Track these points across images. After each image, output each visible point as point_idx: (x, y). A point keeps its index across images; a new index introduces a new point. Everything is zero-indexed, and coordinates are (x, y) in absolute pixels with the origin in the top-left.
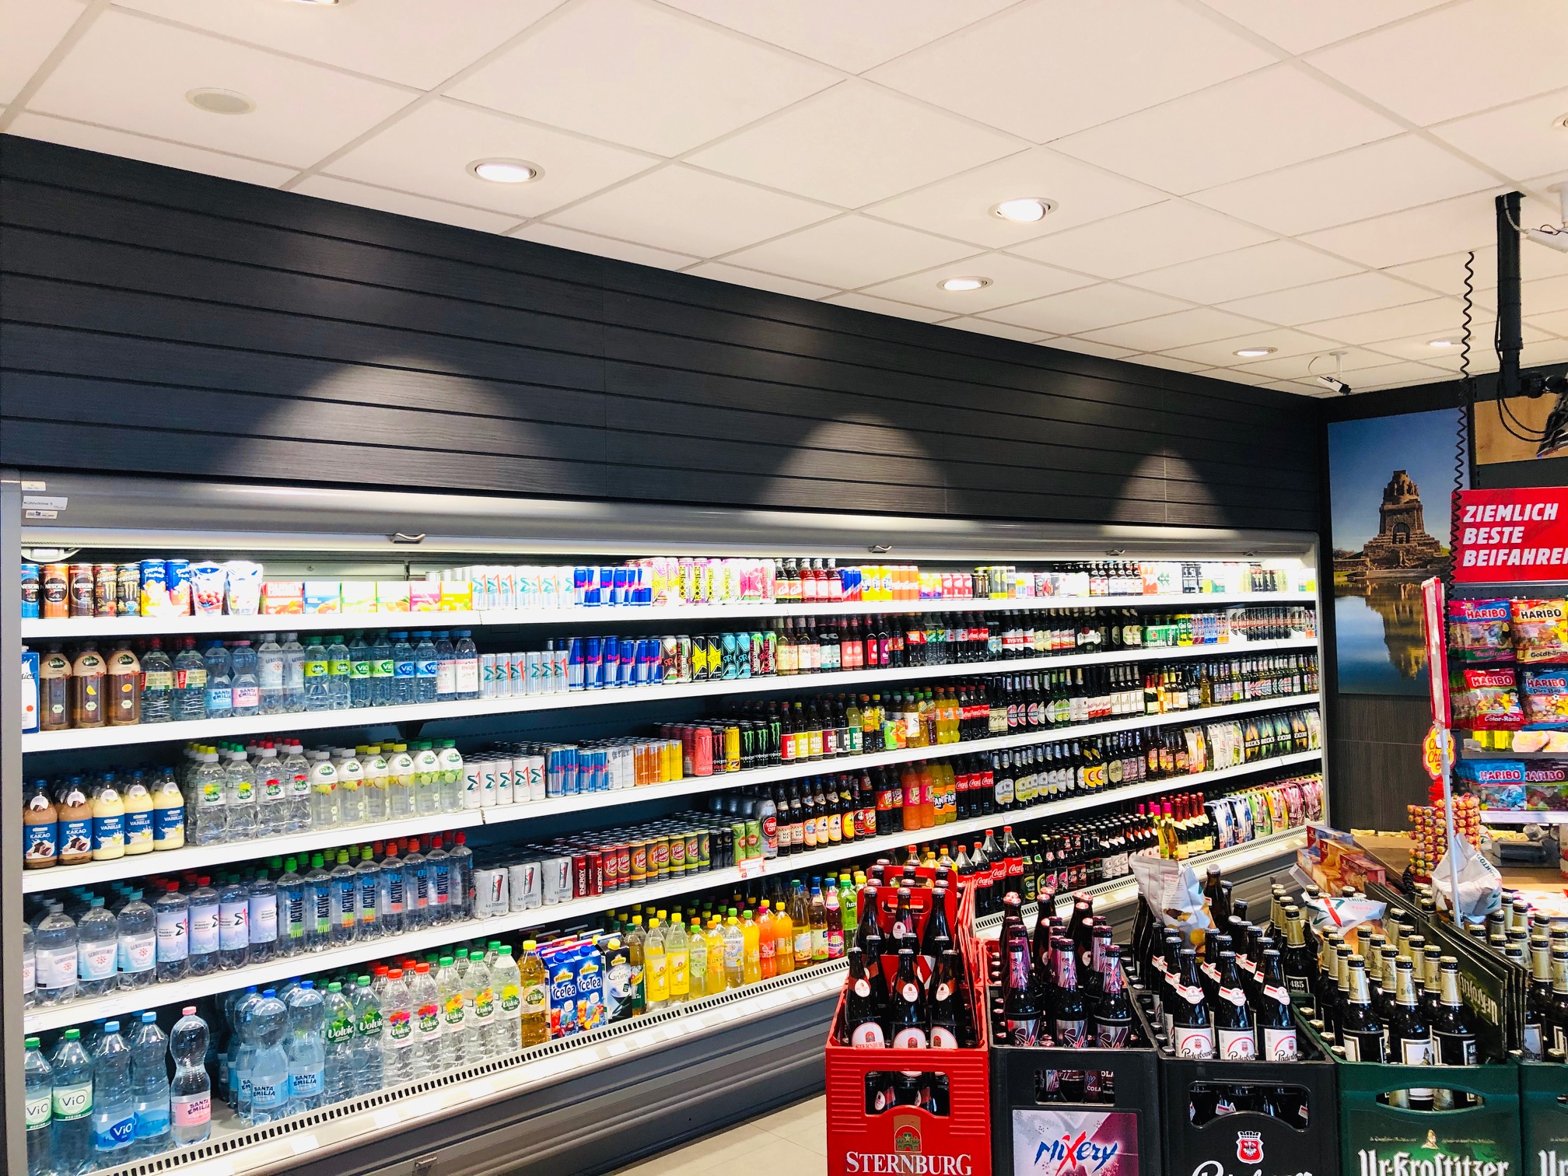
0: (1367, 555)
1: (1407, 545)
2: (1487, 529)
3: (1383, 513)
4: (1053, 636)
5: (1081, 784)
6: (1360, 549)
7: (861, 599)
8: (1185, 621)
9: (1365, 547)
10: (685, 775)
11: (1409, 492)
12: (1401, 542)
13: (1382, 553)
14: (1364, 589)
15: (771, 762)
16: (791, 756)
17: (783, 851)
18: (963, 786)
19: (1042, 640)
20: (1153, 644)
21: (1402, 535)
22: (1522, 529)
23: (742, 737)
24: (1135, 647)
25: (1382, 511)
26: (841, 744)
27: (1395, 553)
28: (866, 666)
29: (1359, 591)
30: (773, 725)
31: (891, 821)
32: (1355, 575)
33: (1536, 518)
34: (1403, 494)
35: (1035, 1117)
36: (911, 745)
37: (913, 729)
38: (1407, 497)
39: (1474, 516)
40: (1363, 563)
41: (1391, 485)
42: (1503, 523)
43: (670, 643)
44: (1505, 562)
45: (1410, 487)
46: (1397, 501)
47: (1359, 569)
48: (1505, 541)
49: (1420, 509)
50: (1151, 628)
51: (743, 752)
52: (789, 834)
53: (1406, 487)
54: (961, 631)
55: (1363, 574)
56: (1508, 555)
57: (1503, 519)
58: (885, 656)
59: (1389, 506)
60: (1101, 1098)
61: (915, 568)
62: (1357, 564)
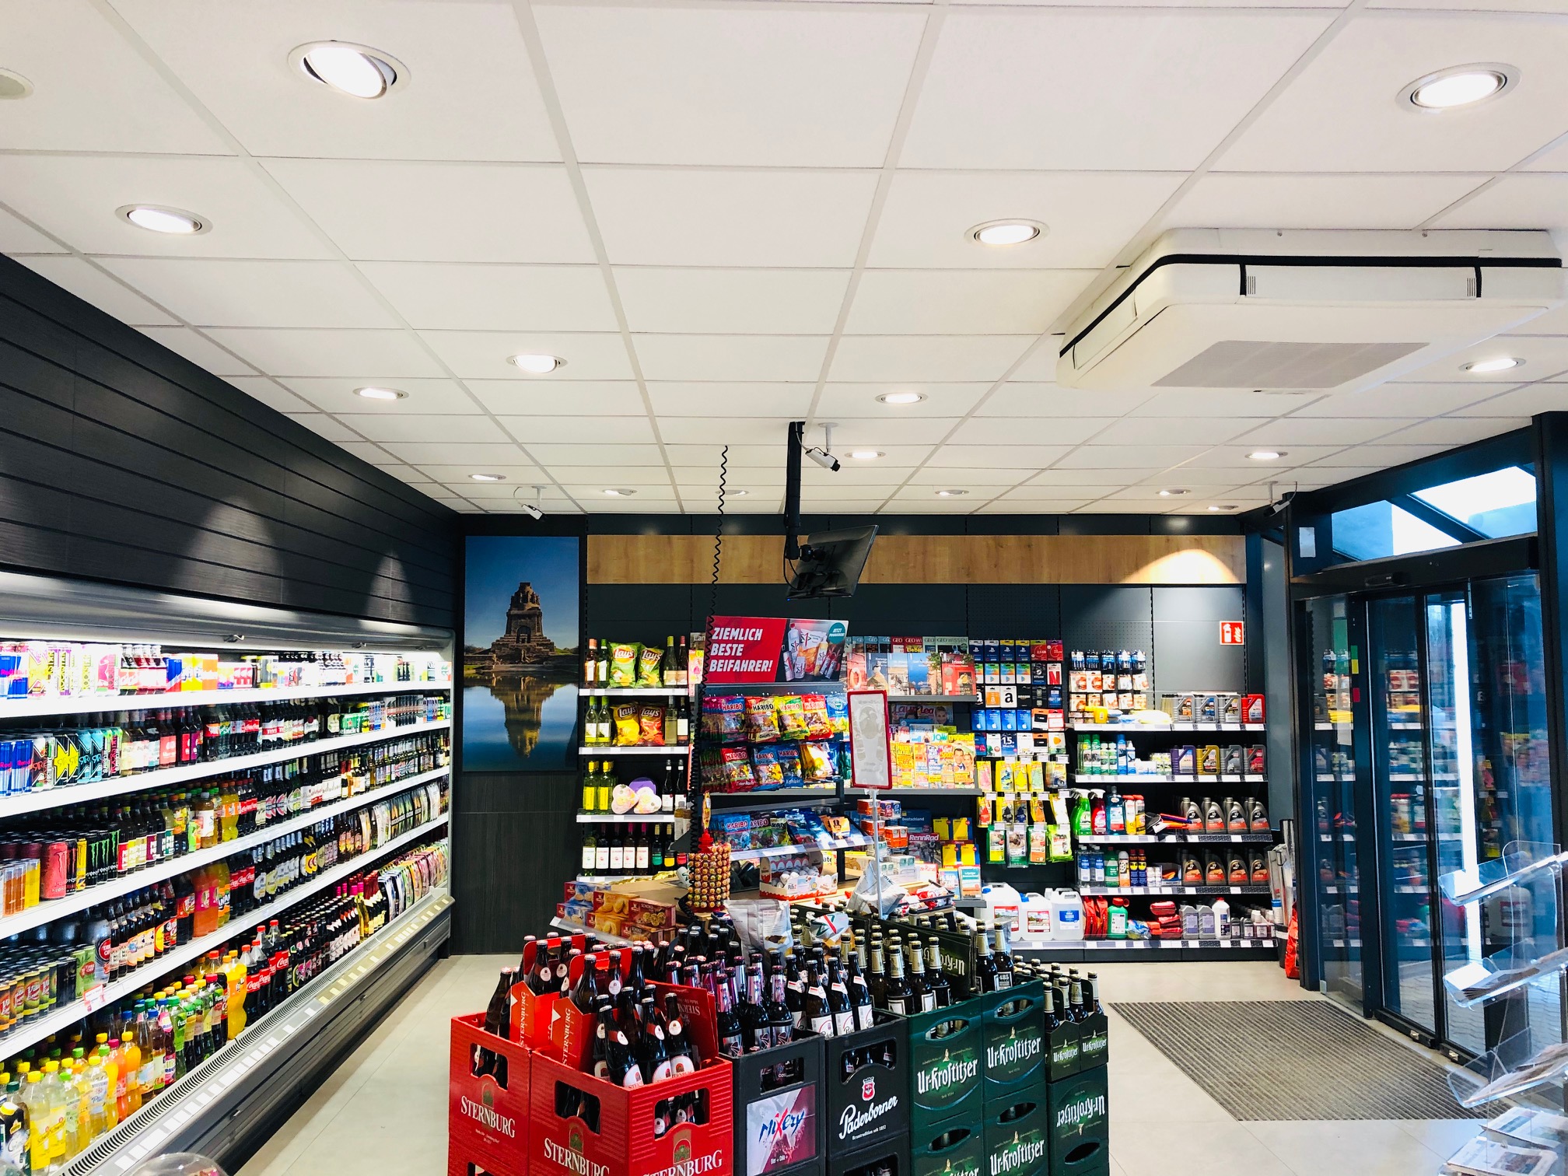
0: (494, 652)
1: (528, 645)
2: (724, 645)
3: (511, 617)
4: (294, 726)
5: (304, 872)
6: (488, 646)
7: (180, 690)
8: (367, 708)
9: (493, 644)
10: (42, 899)
11: (532, 601)
12: (523, 642)
13: (507, 651)
14: (490, 681)
15: (112, 875)
16: (125, 867)
17: (114, 976)
18: (235, 884)
19: (289, 729)
20: (349, 731)
21: (524, 636)
22: (742, 646)
23: (89, 849)
24: (337, 734)
25: (508, 615)
26: (159, 851)
27: (518, 650)
28: (179, 762)
29: (484, 682)
30: (113, 833)
31: (186, 931)
32: (483, 668)
33: (751, 639)
34: (527, 602)
35: (759, 1106)
36: (205, 845)
37: (209, 829)
38: (530, 605)
39: (718, 635)
40: (490, 658)
41: (517, 594)
42: (733, 641)
43: (40, 743)
44: (732, 669)
45: (533, 595)
46: (522, 608)
47: (487, 663)
48: (733, 654)
49: (540, 615)
50: (347, 716)
51: (89, 868)
52: (120, 955)
53: (530, 597)
54: (240, 723)
55: (490, 668)
56: (734, 664)
57: (733, 638)
58: (195, 750)
59: (515, 612)
60: (786, 1081)
61: (215, 657)
62: (485, 659)
